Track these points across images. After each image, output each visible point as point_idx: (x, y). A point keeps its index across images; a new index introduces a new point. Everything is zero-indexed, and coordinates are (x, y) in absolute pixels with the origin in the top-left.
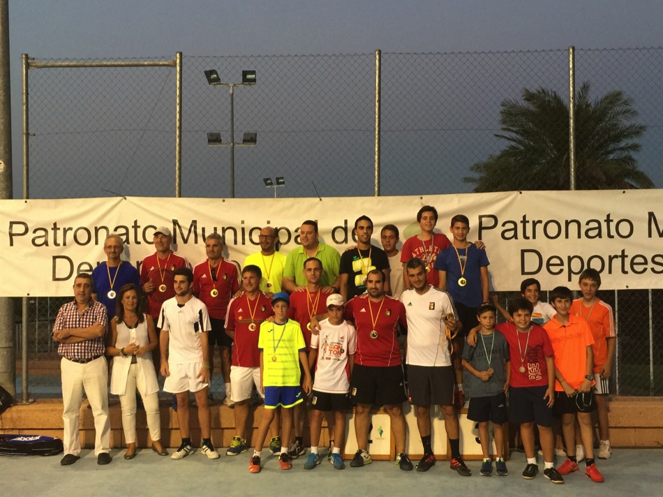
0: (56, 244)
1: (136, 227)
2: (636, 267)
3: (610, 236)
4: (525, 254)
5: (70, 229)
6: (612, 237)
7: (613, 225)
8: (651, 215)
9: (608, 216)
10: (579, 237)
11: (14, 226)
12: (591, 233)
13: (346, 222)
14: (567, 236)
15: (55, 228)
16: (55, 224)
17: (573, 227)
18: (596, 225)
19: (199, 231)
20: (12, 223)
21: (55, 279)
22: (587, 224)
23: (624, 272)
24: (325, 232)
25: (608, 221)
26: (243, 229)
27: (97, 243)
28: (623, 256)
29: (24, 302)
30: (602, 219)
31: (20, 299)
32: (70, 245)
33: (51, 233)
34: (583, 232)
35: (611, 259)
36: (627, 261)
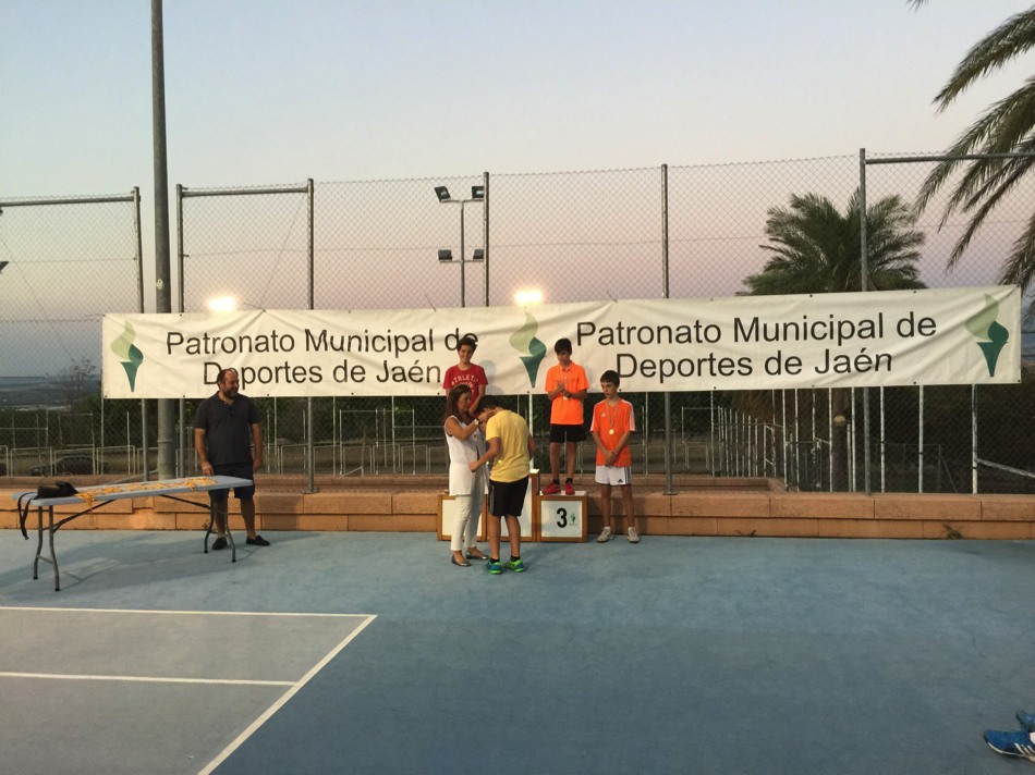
0: (207, 352)
1: (274, 336)
2: (723, 370)
3: (699, 341)
4: (622, 358)
5: (219, 338)
6: (701, 342)
7: (701, 331)
8: (737, 321)
9: (697, 322)
10: (670, 341)
11: (172, 336)
12: (681, 338)
13: (457, 330)
14: (659, 342)
15: (206, 338)
16: (206, 335)
17: (665, 333)
18: (685, 330)
19: (328, 339)
20: (170, 334)
21: (206, 383)
22: (678, 329)
23: (713, 374)
24: (439, 340)
25: (697, 326)
26: (367, 338)
27: (241, 351)
28: (712, 359)
29: (181, 403)
30: (692, 326)
31: (177, 401)
32: (219, 353)
33: (202, 342)
34: (674, 337)
35: (700, 362)
36: (716, 364)
